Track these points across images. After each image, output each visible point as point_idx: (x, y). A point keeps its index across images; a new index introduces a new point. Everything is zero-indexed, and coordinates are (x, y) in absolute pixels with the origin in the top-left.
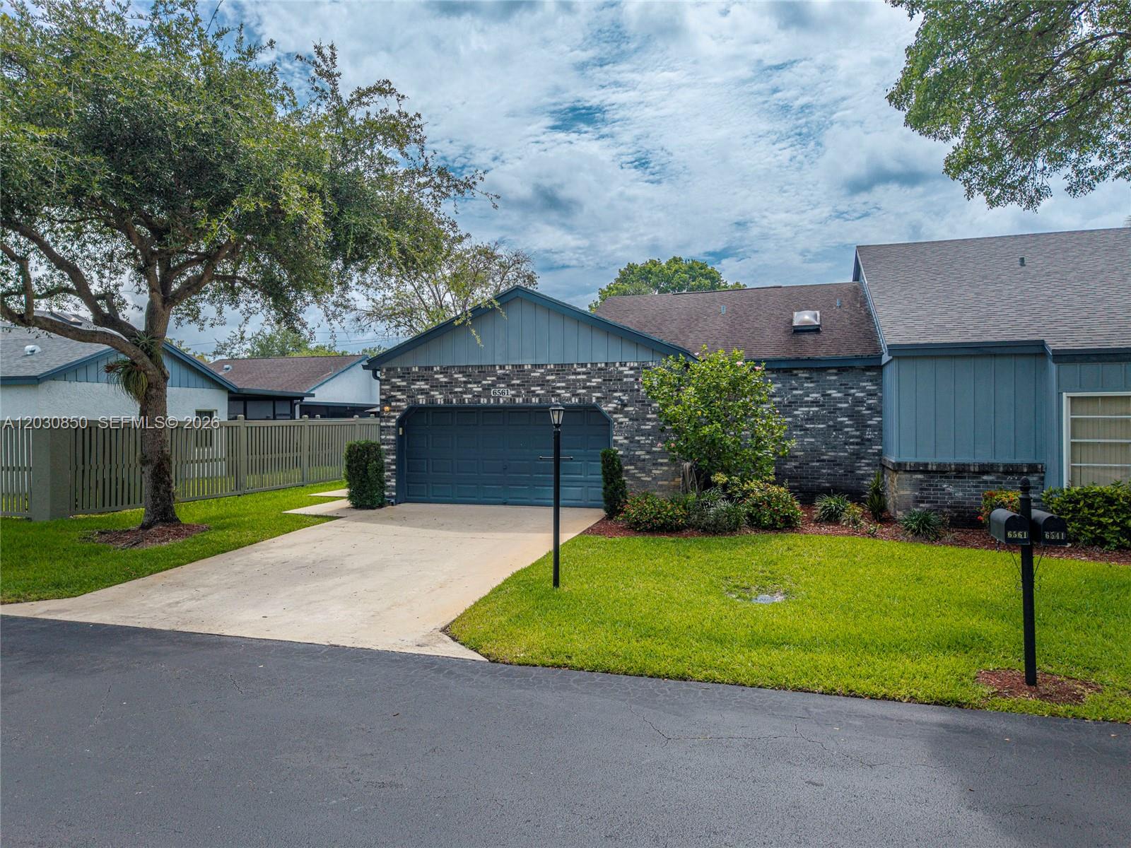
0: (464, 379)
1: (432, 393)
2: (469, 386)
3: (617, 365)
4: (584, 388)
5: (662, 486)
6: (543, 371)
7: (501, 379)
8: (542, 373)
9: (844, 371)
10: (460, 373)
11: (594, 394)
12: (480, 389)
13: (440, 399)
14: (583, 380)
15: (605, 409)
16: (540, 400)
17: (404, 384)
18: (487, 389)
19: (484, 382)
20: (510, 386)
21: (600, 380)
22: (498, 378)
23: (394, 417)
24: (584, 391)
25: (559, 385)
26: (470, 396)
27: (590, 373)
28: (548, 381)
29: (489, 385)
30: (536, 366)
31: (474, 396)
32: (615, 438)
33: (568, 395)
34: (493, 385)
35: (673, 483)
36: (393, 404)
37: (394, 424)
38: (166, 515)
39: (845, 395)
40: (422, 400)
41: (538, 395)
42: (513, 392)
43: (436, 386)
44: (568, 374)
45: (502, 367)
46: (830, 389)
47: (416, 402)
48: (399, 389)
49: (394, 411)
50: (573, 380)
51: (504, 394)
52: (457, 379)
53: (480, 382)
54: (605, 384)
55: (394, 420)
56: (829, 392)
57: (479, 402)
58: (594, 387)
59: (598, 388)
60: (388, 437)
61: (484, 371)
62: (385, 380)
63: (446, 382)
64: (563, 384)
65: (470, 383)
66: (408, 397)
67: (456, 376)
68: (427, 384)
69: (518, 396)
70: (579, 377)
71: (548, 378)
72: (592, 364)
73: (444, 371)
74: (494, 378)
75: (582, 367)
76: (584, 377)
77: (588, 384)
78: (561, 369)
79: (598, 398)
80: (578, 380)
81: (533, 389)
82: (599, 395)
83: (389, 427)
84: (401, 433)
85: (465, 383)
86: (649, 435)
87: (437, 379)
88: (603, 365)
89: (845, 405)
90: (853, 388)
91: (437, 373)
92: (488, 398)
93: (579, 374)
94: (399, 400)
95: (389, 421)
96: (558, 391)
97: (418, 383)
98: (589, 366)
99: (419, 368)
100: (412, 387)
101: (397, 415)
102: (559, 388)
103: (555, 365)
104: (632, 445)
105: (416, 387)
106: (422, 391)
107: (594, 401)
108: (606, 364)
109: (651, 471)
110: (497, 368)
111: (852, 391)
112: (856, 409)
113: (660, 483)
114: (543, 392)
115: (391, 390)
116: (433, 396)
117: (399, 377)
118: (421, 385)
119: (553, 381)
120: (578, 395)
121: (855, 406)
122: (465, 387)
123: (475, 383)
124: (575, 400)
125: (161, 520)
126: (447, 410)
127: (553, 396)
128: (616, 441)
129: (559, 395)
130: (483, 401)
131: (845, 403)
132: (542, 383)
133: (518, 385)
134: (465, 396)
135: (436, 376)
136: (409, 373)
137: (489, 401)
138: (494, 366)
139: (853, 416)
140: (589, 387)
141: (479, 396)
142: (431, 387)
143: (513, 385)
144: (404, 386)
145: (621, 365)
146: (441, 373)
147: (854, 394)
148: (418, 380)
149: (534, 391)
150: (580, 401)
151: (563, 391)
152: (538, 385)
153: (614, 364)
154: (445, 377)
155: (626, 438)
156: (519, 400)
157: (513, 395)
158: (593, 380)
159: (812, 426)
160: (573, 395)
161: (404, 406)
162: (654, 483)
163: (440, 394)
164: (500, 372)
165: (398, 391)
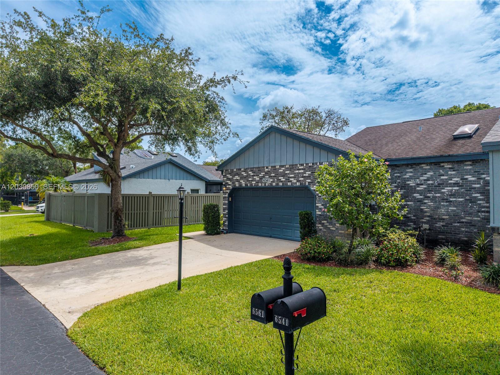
0: (252, 174)
2: (255, 177)
3: (318, 164)
4: (302, 177)
5: (341, 233)
6: (284, 169)
7: (267, 173)
8: (284, 170)
9: (476, 162)
10: (251, 171)
11: (307, 181)
12: (258, 179)
13: (244, 184)
14: (302, 173)
15: (312, 189)
16: (283, 184)
17: (231, 177)
18: (261, 178)
19: (260, 175)
20: (270, 177)
21: (310, 173)
22: (266, 173)
23: (227, 192)
24: (302, 179)
25: (291, 176)
26: (255, 182)
27: (305, 169)
28: (286, 174)
29: (262, 177)
30: (281, 166)
32: (317, 205)
33: (295, 181)
34: (264, 177)
35: (347, 232)
36: (227, 186)
37: (228, 196)
38: (119, 233)
39: (478, 179)
40: (237, 184)
41: (282, 181)
42: (272, 180)
43: (242, 178)
44: (295, 170)
45: (267, 168)
46: (467, 175)
47: (235, 186)
49: (227, 190)
50: (297, 173)
51: (268, 182)
52: (250, 174)
53: (258, 175)
54: (312, 175)
56: (466, 177)
57: (258, 184)
58: (307, 176)
59: (309, 177)
60: (225, 202)
61: (260, 169)
62: (225, 176)
63: (246, 176)
64: (293, 176)
65: (255, 176)
66: (232, 183)
67: (249, 173)
68: (239, 177)
69: (274, 182)
70: (300, 171)
71: (287, 172)
72: (306, 164)
73: (245, 171)
74: (264, 173)
75: (301, 166)
76: (302, 171)
77: (304, 175)
78: (292, 167)
79: (309, 182)
80: (300, 173)
81: (280, 178)
82: (309, 181)
83: (226, 197)
84: (230, 200)
85: (253, 176)
88: (311, 164)
89: (478, 186)
90: (484, 174)
91: (242, 171)
92: (262, 183)
93: (300, 169)
94: (229, 185)
95: (226, 194)
96: (291, 179)
98: (305, 165)
99: (236, 169)
101: (228, 191)
102: (291, 177)
103: (289, 165)
105: (235, 178)
106: (237, 180)
107: (307, 184)
108: (313, 164)
109: (335, 224)
110: (265, 168)
111: (483, 176)
112: (486, 188)
113: (340, 232)
114: (284, 180)
115: (227, 180)
116: (241, 182)
117: (229, 174)
118: (237, 177)
119: (289, 174)
120: (300, 181)
121: (485, 186)
122: (253, 178)
123: (257, 176)
124: (298, 184)
125: (117, 235)
126: (246, 189)
127: (288, 182)
128: (318, 207)
129: (291, 181)
130: (260, 185)
131: (478, 184)
132: (284, 175)
133: (274, 176)
134: (253, 182)
135: (242, 173)
136: (233, 172)
137: (262, 184)
138: (264, 167)
139: (484, 193)
140: (305, 177)
141: (258, 182)
143: (272, 176)
145: (320, 164)
146: (244, 171)
147: (484, 178)
148: (236, 175)
149: (280, 179)
150: (300, 185)
151: (293, 179)
152: (282, 176)
153: (317, 163)
154: (245, 173)
155: (322, 205)
156: (274, 184)
157: (272, 182)
158: (307, 173)
159: (454, 199)
160: (298, 181)
161: (231, 187)
162: (336, 231)
163: (244, 181)
164: (266, 170)
165: (229, 180)
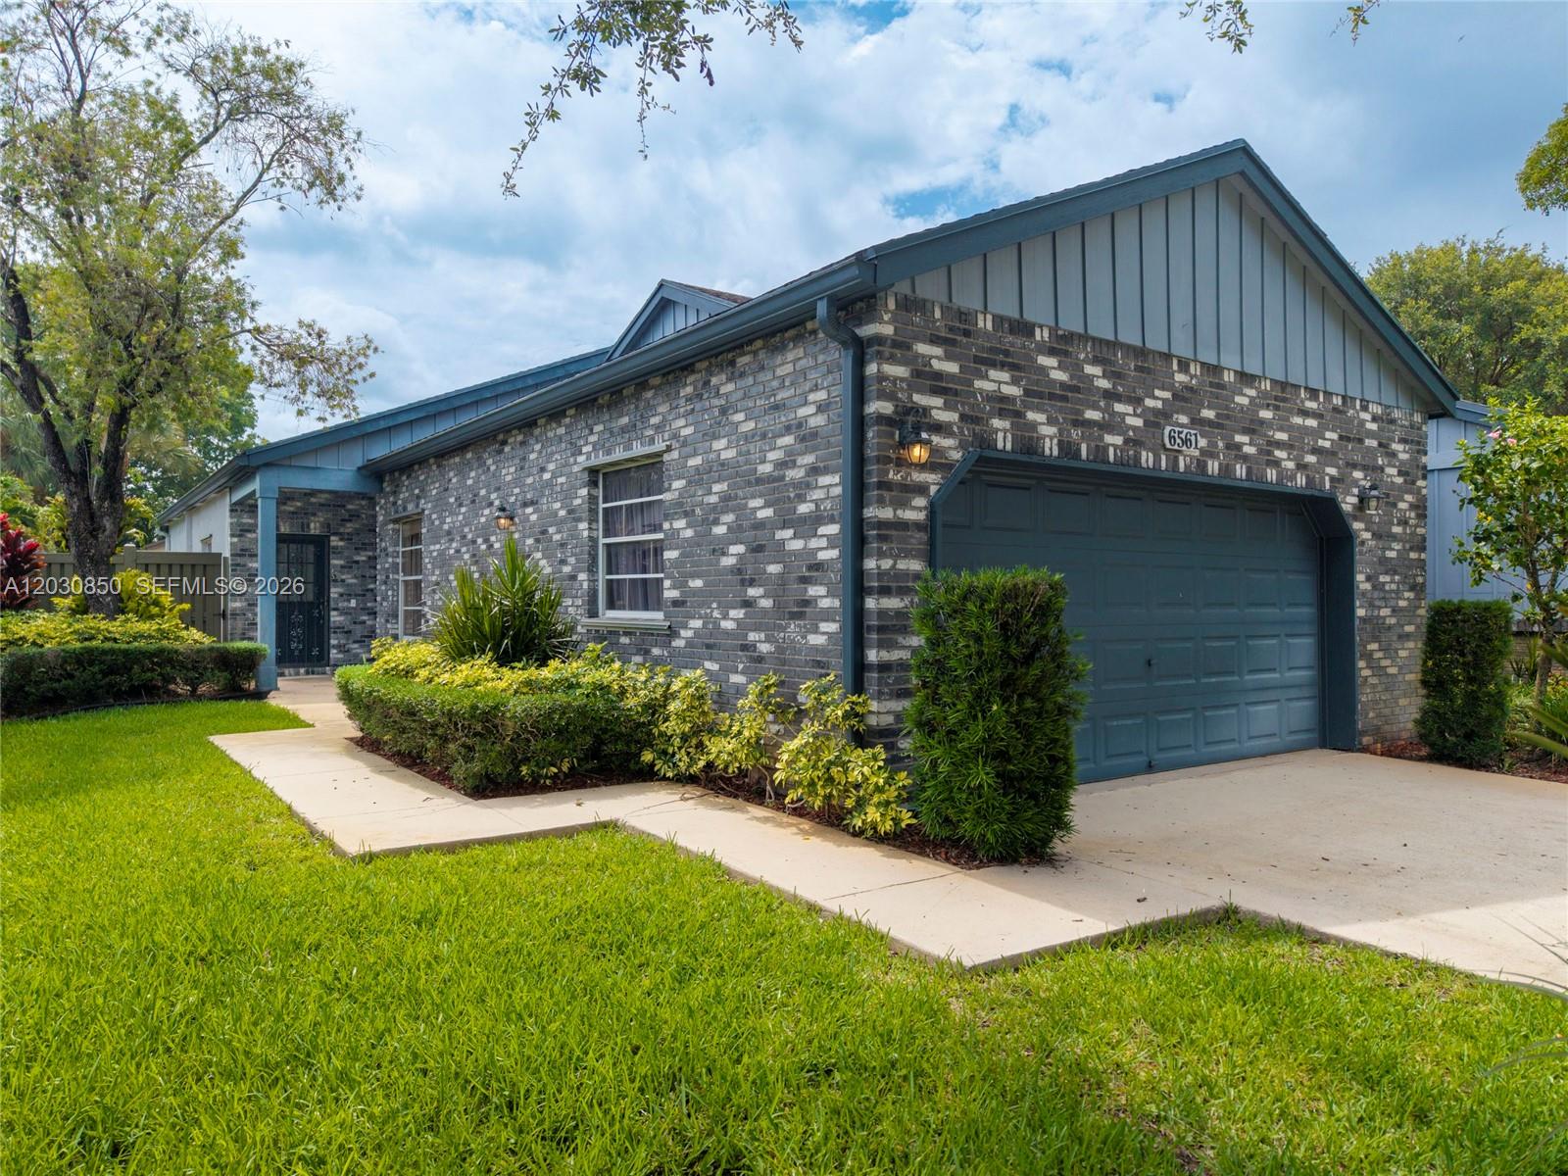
0: (1104, 384)
1: (1031, 416)
2: (1119, 407)
3: (1357, 404)
4: (1314, 451)
6: (1256, 392)
7: (1184, 398)
8: (1252, 399)
11: (1326, 469)
12: (1140, 422)
13: (1049, 438)
14: (1312, 430)
15: (1343, 507)
16: (1250, 471)
17: (952, 368)
18: (1155, 423)
19: (1149, 403)
20: (1199, 423)
21: (1335, 435)
22: (1177, 396)
23: (921, 489)
24: (1314, 458)
25: (1277, 435)
26: (1118, 440)
27: (1324, 415)
28: (1263, 422)
29: (1158, 412)
30: (1245, 378)
31: (1127, 441)
33: (1291, 464)
34: (1169, 414)
37: (921, 516)
40: (1002, 435)
41: (1245, 458)
42: (1206, 442)
43: (1041, 393)
44: (1292, 411)
45: (1184, 366)
47: (985, 442)
48: (937, 384)
50: (1299, 427)
51: (1187, 447)
52: (1091, 378)
53: (1141, 401)
54: (1341, 446)
55: (920, 502)
57: (1139, 459)
58: (1325, 450)
60: (902, 565)
61: (1149, 363)
62: (896, 344)
63: (1062, 384)
65: (1119, 398)
66: (963, 417)
67: (1089, 369)
68: (1015, 382)
69: (1214, 455)
70: (1306, 421)
71: (1261, 413)
72: (1324, 393)
73: (1059, 348)
74: (1167, 395)
75: (1312, 397)
76: (1312, 423)
77: (1319, 441)
78: (1283, 393)
79: (1333, 479)
80: (1308, 430)
81: (1238, 438)
82: (1333, 471)
83: (903, 525)
85: (1110, 396)
86: (1395, 573)
87: (1043, 370)
88: (1340, 399)
91: (1042, 350)
92: (1159, 451)
93: (1307, 414)
94: (938, 428)
95: (904, 504)
96: (1277, 453)
97: (993, 374)
98: (1321, 396)
99: (999, 320)
100: (978, 384)
101: (934, 480)
102: (1279, 445)
103: (1273, 381)
104: (1376, 594)
105: (988, 386)
106: (1002, 405)
108: (1343, 398)
110: (1177, 364)
114: (1254, 450)
115: (913, 388)
116: (1034, 426)
117: (934, 340)
118: (998, 381)
119: (1271, 424)
122: (1108, 410)
123: (1129, 400)
124: (1301, 480)
129: (1277, 463)
130: (1147, 458)
132: (1254, 428)
133: (1212, 423)
134: (1109, 439)
135: (1038, 360)
136: (967, 333)
137: (1158, 459)
138: (1172, 357)
140: (1320, 451)
141: (1140, 443)
142: (1027, 393)
143: (1207, 421)
144: (951, 377)
145: (1360, 406)
146: (1052, 352)
148: (993, 364)
149: (1239, 447)
150: (1308, 484)
151: (1286, 454)
152: (1245, 431)
153: (1352, 400)
154: (1063, 366)
156: (1213, 467)
157: (1203, 451)
158: (1325, 434)
160: (1298, 466)
163: (1050, 422)
164: (1180, 377)
165: (936, 391)
